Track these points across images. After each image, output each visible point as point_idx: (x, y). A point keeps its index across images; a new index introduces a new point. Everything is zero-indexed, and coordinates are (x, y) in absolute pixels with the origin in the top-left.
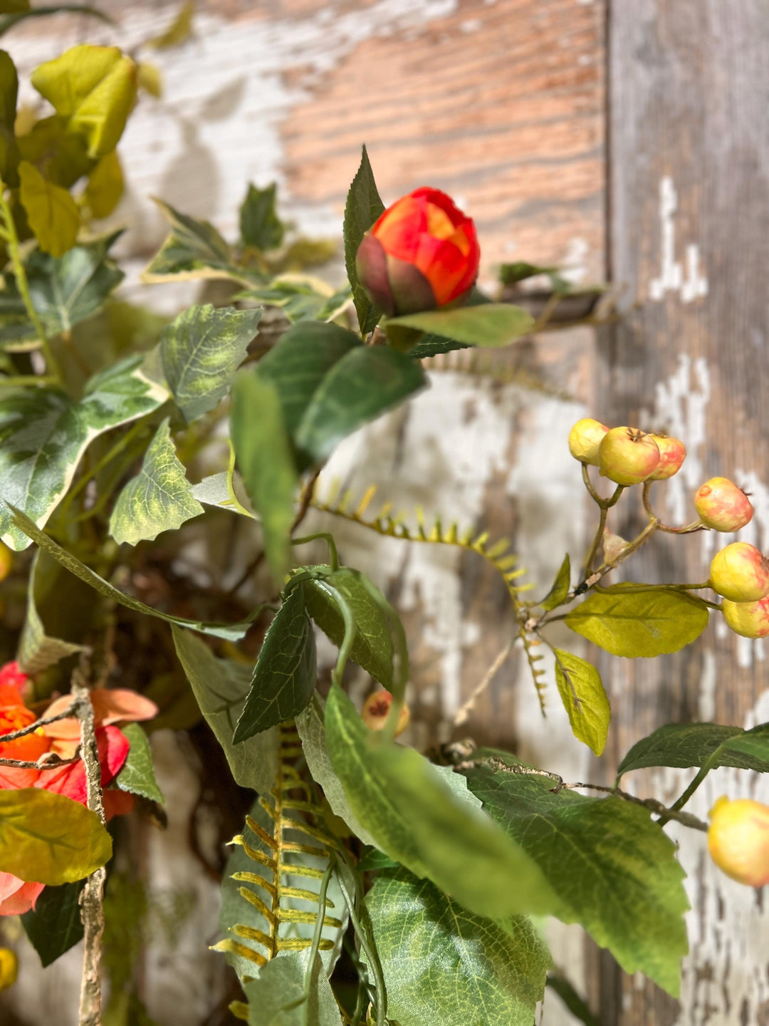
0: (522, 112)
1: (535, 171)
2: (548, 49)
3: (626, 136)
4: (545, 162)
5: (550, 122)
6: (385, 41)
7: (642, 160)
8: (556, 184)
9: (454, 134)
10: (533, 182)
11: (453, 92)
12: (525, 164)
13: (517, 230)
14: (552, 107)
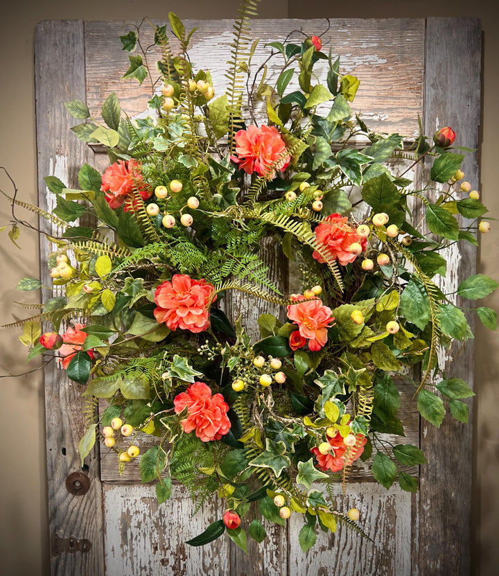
0: (403, 95)
1: (406, 111)
2: (409, 79)
3: (429, 106)
4: (410, 109)
5: (410, 99)
6: (366, 67)
7: (432, 112)
8: (411, 115)
9: (385, 97)
10: (406, 113)
11: (385, 85)
12: (403, 108)
13: (401, 125)
14: (411, 95)
